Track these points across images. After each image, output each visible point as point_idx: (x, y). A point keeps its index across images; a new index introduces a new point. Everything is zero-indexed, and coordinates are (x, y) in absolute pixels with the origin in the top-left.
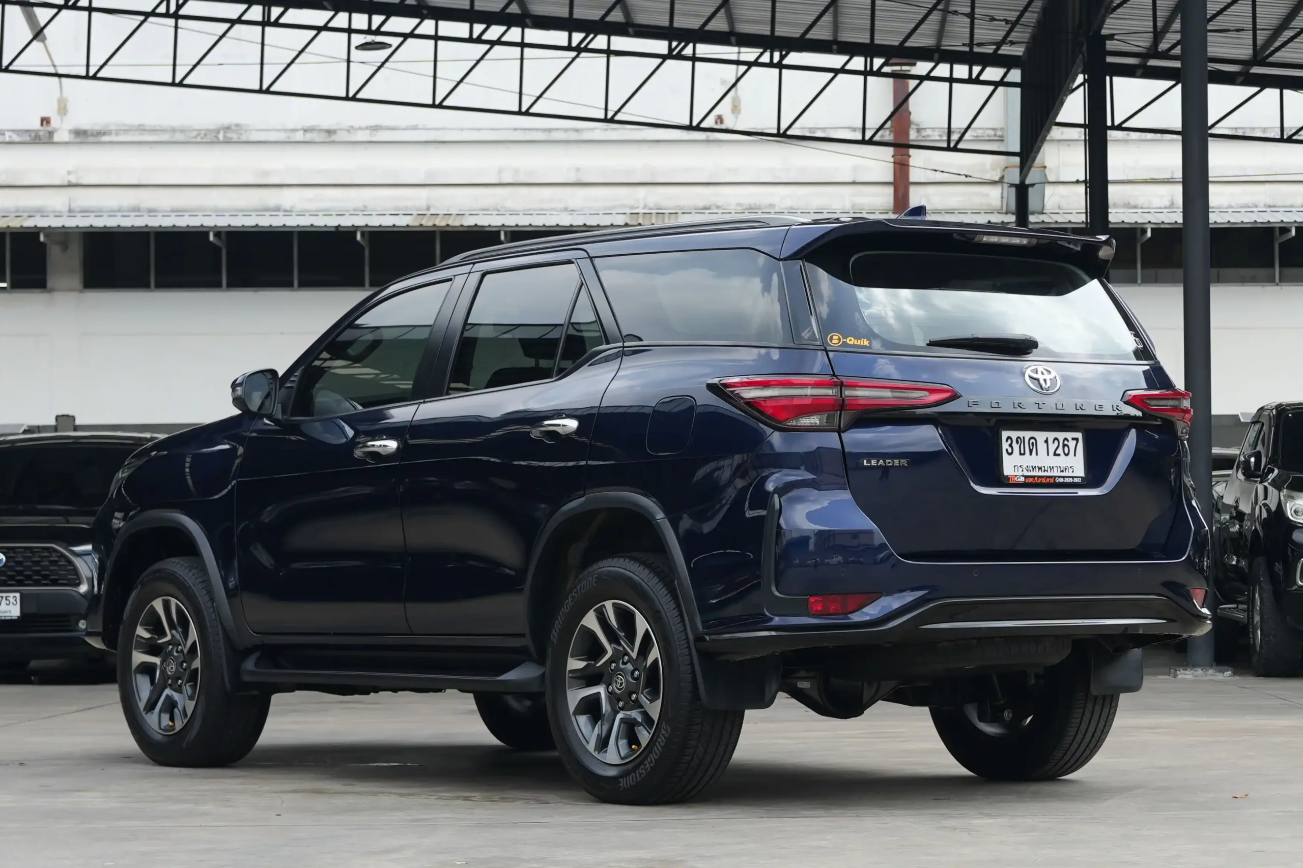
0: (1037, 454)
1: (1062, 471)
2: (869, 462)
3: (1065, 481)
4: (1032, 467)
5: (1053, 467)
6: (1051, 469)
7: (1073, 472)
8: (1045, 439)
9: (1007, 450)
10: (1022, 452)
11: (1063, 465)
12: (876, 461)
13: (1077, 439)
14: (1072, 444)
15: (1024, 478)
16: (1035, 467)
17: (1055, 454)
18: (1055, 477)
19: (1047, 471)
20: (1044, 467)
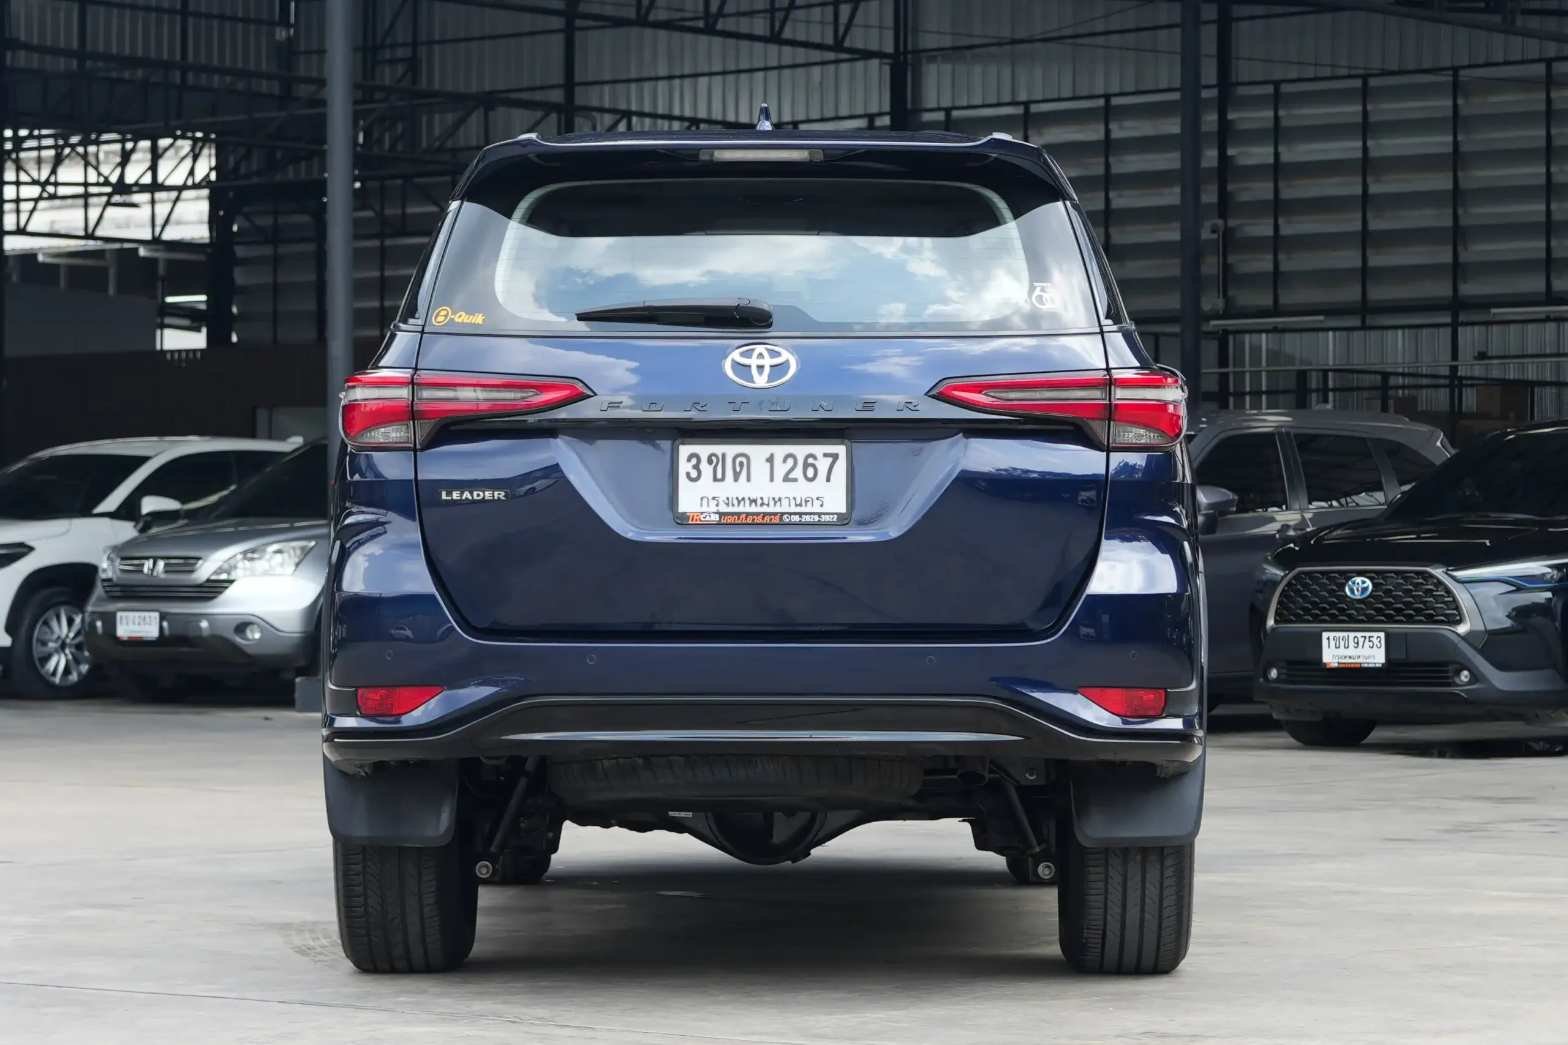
0: (749, 480)
1: (800, 505)
2: (449, 494)
3: (803, 520)
4: (737, 498)
5: (780, 499)
6: (776, 502)
8: (768, 455)
9: (688, 473)
10: (719, 476)
11: (803, 496)
12: (459, 492)
13: (835, 457)
14: (823, 463)
15: (718, 516)
16: (744, 499)
17: (786, 479)
18: (783, 514)
19: (768, 505)
20: (762, 498)
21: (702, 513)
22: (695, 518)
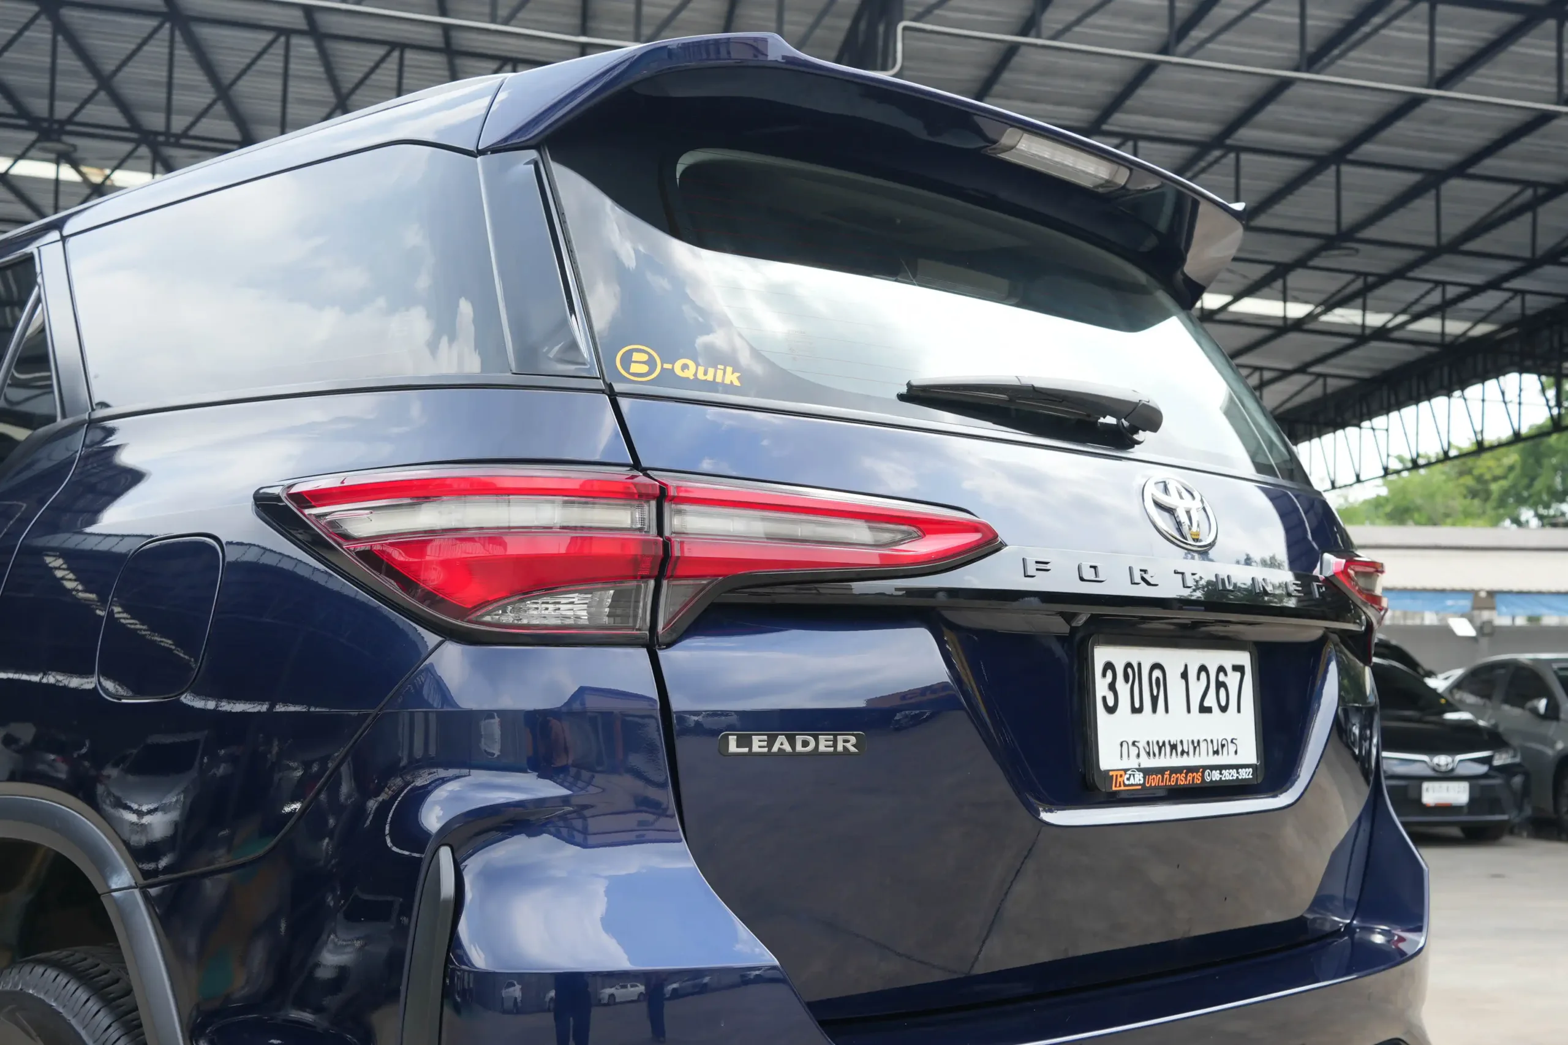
0: (1167, 711)
1: (1216, 752)
2: (745, 741)
3: (1223, 779)
4: (1158, 743)
5: (1199, 742)
6: (1195, 748)
7: (1236, 752)
8: (1182, 669)
9: (1104, 698)
10: (1137, 705)
11: (1218, 736)
12: (765, 737)
13: (1242, 671)
14: (1232, 680)
16: (1164, 743)
17: (1204, 709)
18: (1204, 768)
19: (1188, 753)
20: (1181, 742)
21: (1126, 771)
22: (1119, 779)
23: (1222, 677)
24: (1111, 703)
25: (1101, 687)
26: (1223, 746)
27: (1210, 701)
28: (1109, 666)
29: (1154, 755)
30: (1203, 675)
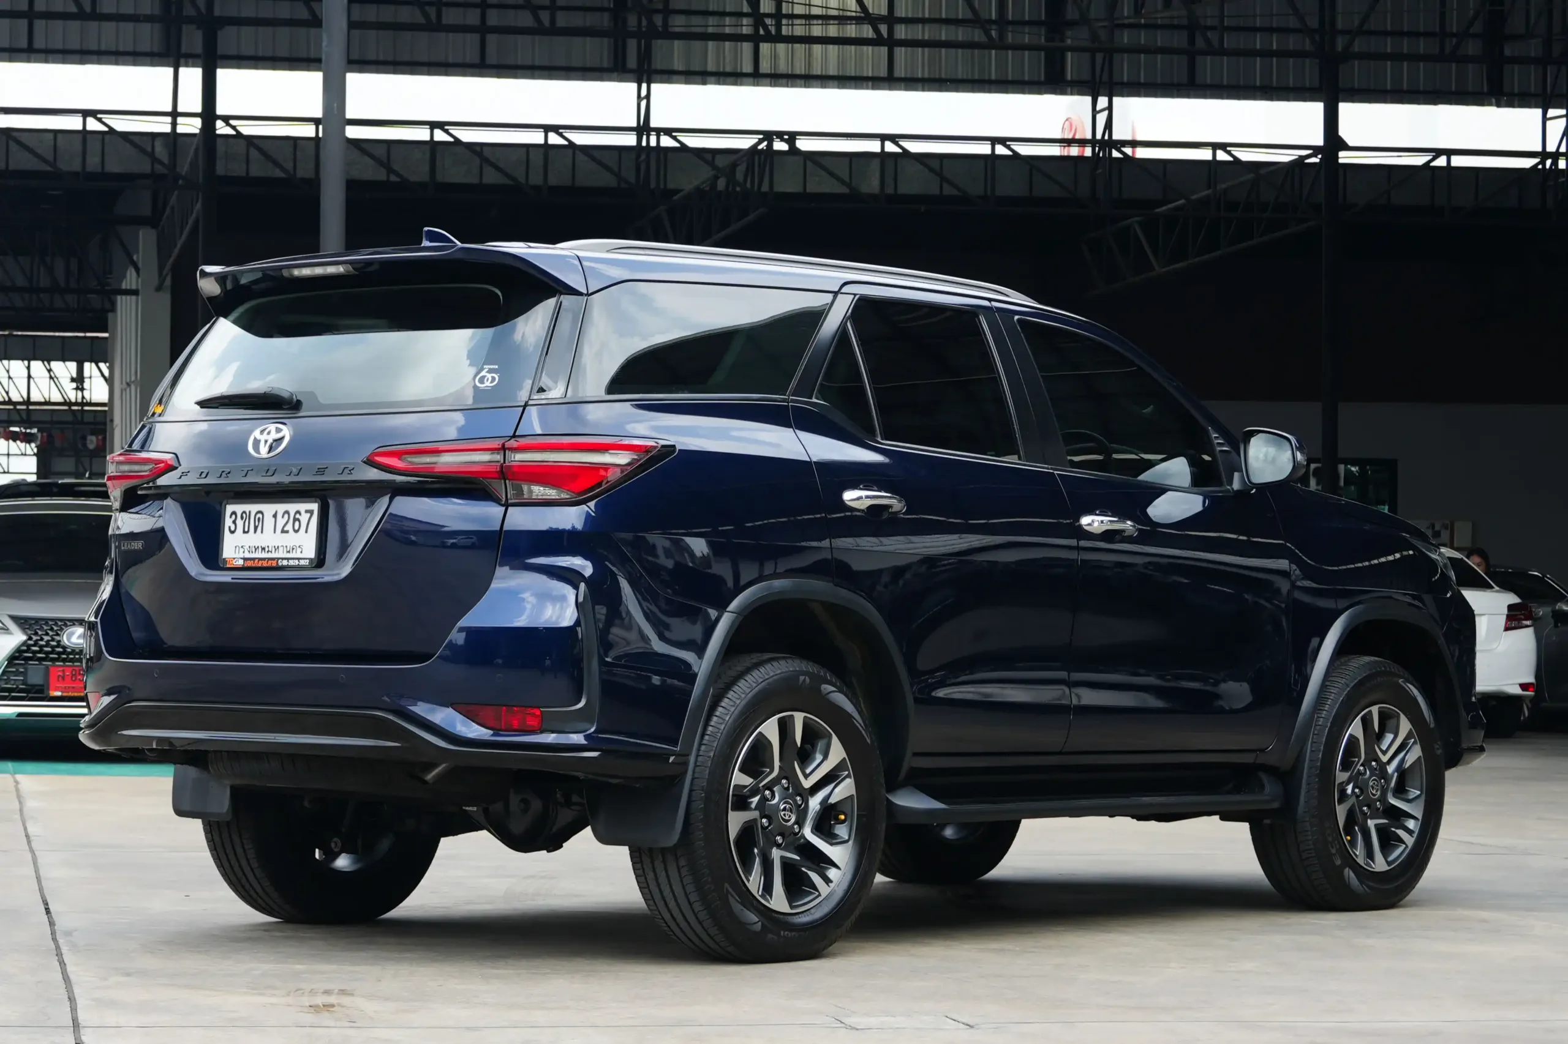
0: (262, 532)
1: (289, 552)
2: (124, 544)
3: (289, 564)
4: (255, 547)
5: (278, 547)
6: (276, 550)
7: (301, 552)
8: (274, 513)
9: (230, 527)
10: (246, 530)
11: (290, 544)
12: (127, 543)
13: (311, 512)
14: (304, 518)
16: (258, 547)
17: (283, 531)
18: (278, 559)
19: (271, 552)
20: (268, 547)
21: (234, 559)
22: (231, 562)
23: (298, 516)
24: (233, 529)
25: (228, 522)
26: (293, 549)
27: (289, 527)
28: (234, 513)
29: (252, 552)
30: (286, 516)
